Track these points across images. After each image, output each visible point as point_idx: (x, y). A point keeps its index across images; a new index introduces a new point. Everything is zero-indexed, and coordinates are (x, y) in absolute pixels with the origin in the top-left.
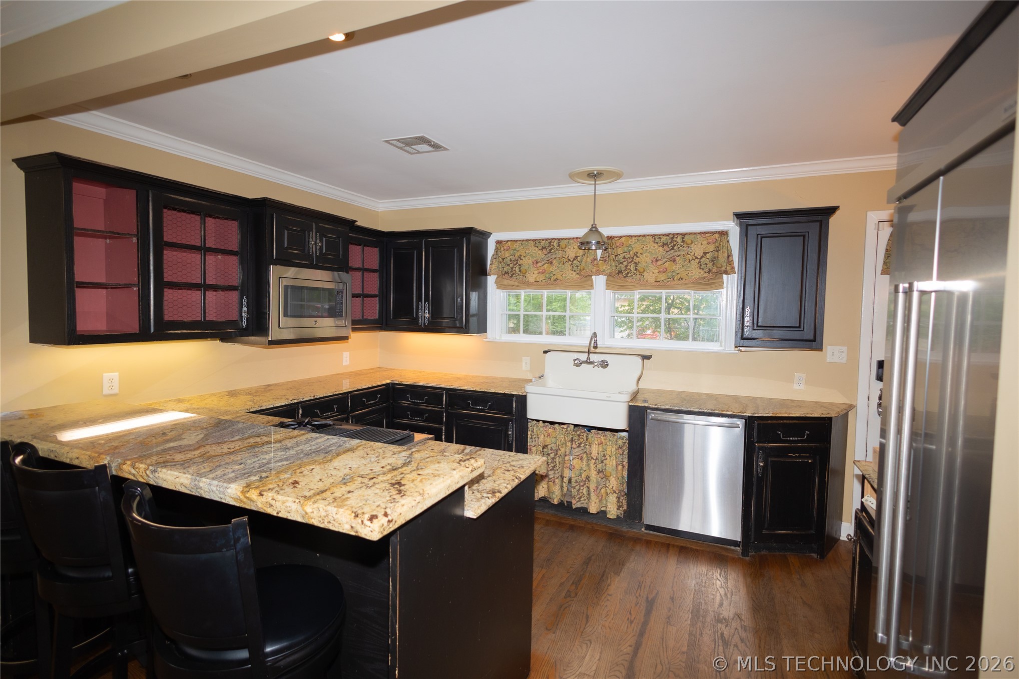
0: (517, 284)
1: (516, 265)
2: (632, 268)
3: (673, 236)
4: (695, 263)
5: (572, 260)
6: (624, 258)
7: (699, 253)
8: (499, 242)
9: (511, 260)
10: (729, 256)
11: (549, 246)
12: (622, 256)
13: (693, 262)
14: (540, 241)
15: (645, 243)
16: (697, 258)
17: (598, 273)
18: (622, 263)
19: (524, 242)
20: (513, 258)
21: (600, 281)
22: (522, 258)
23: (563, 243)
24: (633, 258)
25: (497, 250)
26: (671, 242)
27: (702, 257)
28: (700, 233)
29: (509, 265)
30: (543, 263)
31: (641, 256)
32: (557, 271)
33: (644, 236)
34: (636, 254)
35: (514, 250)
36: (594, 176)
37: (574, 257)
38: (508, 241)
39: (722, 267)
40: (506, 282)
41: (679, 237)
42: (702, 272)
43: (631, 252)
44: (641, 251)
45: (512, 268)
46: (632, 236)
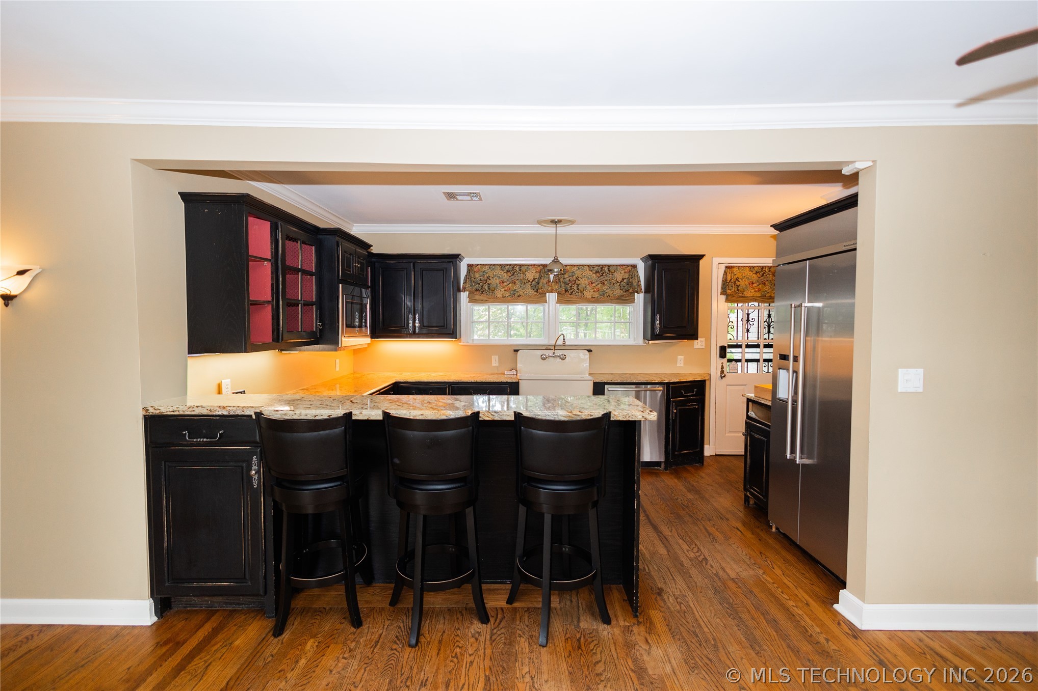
0: (485, 299)
1: (485, 283)
2: (575, 288)
3: (602, 266)
4: (617, 285)
5: (531, 281)
6: (569, 281)
7: (619, 279)
8: (470, 266)
9: (481, 280)
10: (639, 281)
11: (512, 270)
12: (568, 279)
13: (615, 285)
14: (504, 266)
15: (584, 271)
16: (618, 282)
17: (551, 291)
18: (568, 284)
19: (492, 266)
20: (482, 278)
21: (552, 297)
22: (490, 278)
23: (523, 269)
24: (575, 281)
25: (469, 271)
26: (601, 271)
27: (621, 282)
28: (620, 265)
29: (479, 284)
30: (508, 283)
31: (581, 280)
32: (519, 290)
33: (583, 265)
34: (577, 278)
35: (484, 272)
36: (555, 222)
37: (532, 279)
38: (478, 265)
39: (635, 288)
40: (477, 297)
41: (606, 267)
42: (622, 292)
43: (574, 277)
44: (581, 276)
45: (482, 286)
46: (574, 266)
